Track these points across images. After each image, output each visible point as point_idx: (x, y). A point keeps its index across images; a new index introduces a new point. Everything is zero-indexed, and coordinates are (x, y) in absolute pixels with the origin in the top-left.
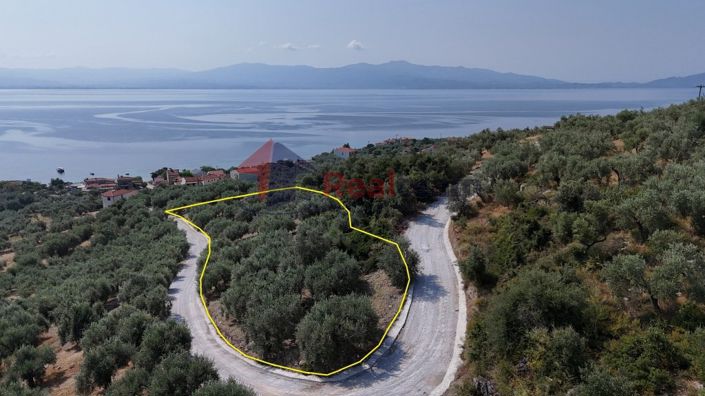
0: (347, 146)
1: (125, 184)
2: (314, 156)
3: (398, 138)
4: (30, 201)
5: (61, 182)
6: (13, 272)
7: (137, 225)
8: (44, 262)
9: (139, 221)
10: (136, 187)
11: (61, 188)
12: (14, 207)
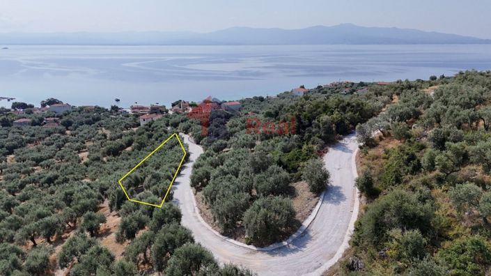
0: (303, 87)
1: (155, 110)
2: (278, 94)
3: (341, 81)
4: (98, 119)
5: (117, 108)
6: (87, 165)
7: (159, 139)
8: (105, 159)
9: (161, 136)
10: (162, 112)
11: (117, 111)
12: (89, 123)
